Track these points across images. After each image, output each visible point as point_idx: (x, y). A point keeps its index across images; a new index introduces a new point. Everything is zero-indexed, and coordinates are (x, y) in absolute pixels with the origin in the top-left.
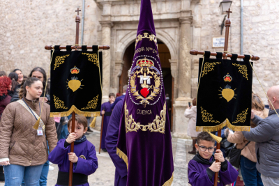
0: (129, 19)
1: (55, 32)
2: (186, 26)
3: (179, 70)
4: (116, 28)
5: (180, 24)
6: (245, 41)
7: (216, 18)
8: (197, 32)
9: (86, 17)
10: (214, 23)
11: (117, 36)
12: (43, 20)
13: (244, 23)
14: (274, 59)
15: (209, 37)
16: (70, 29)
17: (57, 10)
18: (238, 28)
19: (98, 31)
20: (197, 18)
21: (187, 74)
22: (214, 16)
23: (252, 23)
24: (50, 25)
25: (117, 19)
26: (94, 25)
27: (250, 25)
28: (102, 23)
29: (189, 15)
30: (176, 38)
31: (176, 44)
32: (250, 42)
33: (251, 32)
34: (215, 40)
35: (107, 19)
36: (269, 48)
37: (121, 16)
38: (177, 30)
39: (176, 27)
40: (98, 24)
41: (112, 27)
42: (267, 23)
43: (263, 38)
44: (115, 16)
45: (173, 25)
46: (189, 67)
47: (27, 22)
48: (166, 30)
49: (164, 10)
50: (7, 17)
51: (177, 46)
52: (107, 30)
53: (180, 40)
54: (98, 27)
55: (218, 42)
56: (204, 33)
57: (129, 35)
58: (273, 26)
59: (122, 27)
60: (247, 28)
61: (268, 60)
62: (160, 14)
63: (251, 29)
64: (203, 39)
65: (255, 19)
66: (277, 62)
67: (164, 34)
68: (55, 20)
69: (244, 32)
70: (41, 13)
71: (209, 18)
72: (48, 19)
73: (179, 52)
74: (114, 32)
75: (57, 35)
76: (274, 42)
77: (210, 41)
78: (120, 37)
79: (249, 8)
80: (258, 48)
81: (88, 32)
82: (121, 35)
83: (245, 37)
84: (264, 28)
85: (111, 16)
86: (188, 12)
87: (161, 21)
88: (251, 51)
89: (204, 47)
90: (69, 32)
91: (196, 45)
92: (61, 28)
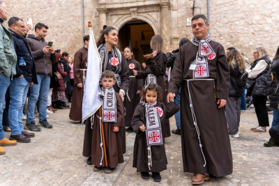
0: (120, 6)
1: (60, 19)
2: (165, 10)
4: (110, 13)
5: (161, 8)
6: (211, 19)
7: (189, 2)
8: (174, 14)
9: (85, 5)
10: (188, 6)
11: (111, 20)
12: (48, 9)
13: (211, 5)
14: (233, 33)
15: (184, 18)
16: (72, 16)
18: (206, 9)
19: (96, 17)
20: (174, 3)
21: (167, 48)
23: (217, 5)
24: (54, 13)
25: (110, 7)
26: (92, 12)
27: (215, 7)
28: (99, 11)
29: (167, 1)
30: (159, 20)
31: (158, 24)
32: (215, 21)
33: (216, 12)
34: (188, 20)
35: (103, 7)
36: (229, 24)
37: (114, 4)
38: (159, 13)
39: (157, 11)
40: (95, 11)
41: (107, 13)
42: (228, 5)
43: (225, 17)
44: (108, 4)
45: (155, 9)
46: (169, 43)
47: (34, 10)
48: (150, 14)
50: (15, 7)
51: (159, 27)
52: (103, 16)
53: (161, 21)
54: (96, 13)
56: (180, 15)
57: (121, 19)
58: (232, 7)
59: (115, 13)
60: (212, 9)
61: (229, 34)
62: (144, 1)
63: (216, 10)
64: (179, 19)
65: (219, 2)
66: (235, 35)
67: (149, 17)
68: (59, 8)
69: (210, 12)
70: (46, 3)
72: (53, 8)
73: (161, 30)
74: (109, 17)
75: (61, 21)
76: (233, 20)
77: (184, 21)
78: (114, 21)
80: (221, 24)
81: (88, 17)
82: (115, 19)
83: (211, 16)
84: (225, 9)
85: (105, 4)
87: (145, 7)
88: (215, 27)
89: (180, 25)
90: (72, 18)
91: (174, 24)
92: (64, 15)
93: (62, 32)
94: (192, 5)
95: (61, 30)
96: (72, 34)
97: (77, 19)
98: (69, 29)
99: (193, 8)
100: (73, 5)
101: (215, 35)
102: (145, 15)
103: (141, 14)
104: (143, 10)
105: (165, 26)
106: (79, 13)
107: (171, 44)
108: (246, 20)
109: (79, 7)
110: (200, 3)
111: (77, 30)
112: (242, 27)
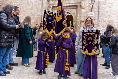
1: (32, 10)
2: (79, 8)
3: (76, 24)
4: (54, 8)
5: (77, 7)
6: (100, 14)
7: (90, 5)
8: (83, 10)
9: (43, 4)
10: (89, 7)
11: (54, 11)
12: (27, 5)
13: (100, 7)
14: (110, 20)
15: (87, 12)
17: (33, 2)
18: (98, 9)
20: (83, 5)
21: (79, 25)
22: (89, 4)
23: (103, 7)
24: (30, 7)
26: (46, 7)
29: (80, 4)
31: (75, 14)
32: (102, 14)
33: (102, 10)
34: (89, 13)
35: (51, 5)
36: (108, 16)
37: (56, 4)
38: (76, 10)
39: (75, 9)
40: (47, 7)
41: (52, 8)
42: (108, 7)
43: (106, 13)
44: (53, 4)
45: (74, 8)
46: (80, 23)
47: (21, 6)
48: (72, 10)
49: (71, 2)
51: (76, 15)
53: (77, 13)
54: (48, 8)
55: (90, 14)
56: (85, 11)
58: (110, 8)
59: (56, 8)
60: (101, 9)
61: (108, 21)
62: (70, 4)
63: (102, 9)
64: (85, 13)
65: (104, 6)
66: (111, 22)
67: (71, 11)
68: (32, 5)
69: (100, 10)
70: (27, 3)
71: (87, 5)
72: (29, 5)
73: (76, 18)
75: (32, 11)
76: (110, 14)
77: (87, 14)
79: (102, 2)
80: (104, 16)
82: (56, 11)
83: (100, 12)
84: (107, 9)
86: (79, 3)
87: (70, 6)
88: (102, 17)
89: (85, 16)
90: (37, 10)
91: (82, 15)
92: (34, 8)
93: (32, 16)
94: (91, 7)
95: (32, 14)
96: (36, 17)
97: (39, 10)
98: (35, 14)
99: (92, 8)
100: (38, 4)
101: (101, 21)
102: (69, 10)
103: (68, 10)
104: (69, 8)
105: (78, 16)
106: (40, 7)
107: (81, 24)
108: (117, 15)
109: (41, 5)
110: (95, 6)
111: (38, 15)
112: (115, 18)
